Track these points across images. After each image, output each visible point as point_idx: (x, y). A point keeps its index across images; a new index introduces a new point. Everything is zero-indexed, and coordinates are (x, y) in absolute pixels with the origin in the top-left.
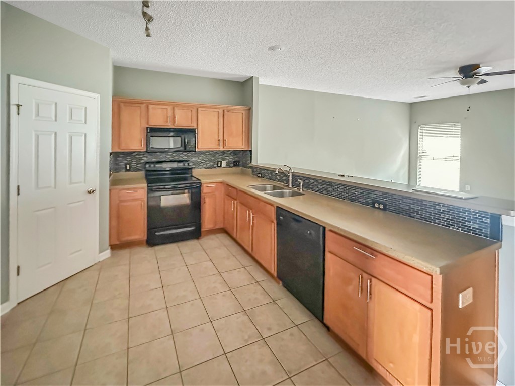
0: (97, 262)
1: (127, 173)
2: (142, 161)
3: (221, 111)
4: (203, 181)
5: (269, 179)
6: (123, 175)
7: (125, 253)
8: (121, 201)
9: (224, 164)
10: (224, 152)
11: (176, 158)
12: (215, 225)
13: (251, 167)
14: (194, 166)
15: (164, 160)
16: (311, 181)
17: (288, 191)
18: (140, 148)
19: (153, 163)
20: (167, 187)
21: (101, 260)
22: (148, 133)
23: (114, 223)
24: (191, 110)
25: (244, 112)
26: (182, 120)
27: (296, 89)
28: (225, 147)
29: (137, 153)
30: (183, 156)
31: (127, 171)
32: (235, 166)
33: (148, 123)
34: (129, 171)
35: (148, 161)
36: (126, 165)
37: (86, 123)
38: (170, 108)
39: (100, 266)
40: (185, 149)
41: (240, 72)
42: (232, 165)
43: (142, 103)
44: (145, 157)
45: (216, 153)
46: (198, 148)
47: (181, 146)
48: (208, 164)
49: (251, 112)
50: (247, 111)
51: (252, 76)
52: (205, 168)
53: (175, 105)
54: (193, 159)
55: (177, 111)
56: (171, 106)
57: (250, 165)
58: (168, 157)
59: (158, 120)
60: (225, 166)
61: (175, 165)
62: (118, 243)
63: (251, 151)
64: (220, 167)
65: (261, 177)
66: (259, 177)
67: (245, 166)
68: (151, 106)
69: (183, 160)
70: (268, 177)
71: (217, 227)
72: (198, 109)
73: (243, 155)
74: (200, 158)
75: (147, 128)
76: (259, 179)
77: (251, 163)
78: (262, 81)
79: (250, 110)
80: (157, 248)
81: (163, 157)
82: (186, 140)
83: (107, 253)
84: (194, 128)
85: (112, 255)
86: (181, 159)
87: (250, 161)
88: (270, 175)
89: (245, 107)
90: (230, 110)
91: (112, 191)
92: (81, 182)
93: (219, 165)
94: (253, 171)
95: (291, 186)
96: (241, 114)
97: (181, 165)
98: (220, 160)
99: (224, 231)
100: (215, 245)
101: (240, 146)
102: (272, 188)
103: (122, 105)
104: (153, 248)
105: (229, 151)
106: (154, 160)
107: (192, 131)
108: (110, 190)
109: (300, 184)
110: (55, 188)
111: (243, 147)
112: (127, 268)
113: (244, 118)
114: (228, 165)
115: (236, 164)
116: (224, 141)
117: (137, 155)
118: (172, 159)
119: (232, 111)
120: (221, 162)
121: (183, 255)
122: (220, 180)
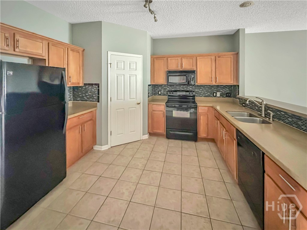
0: (142, 139)
1: (159, 96)
2: (167, 90)
3: (213, 58)
4: (198, 105)
5: (250, 108)
6: (157, 97)
7: (155, 139)
8: (153, 111)
9: (218, 94)
10: (218, 86)
11: (185, 89)
12: (208, 136)
13: (239, 98)
14: (197, 95)
15: (178, 90)
16: (282, 113)
17: (258, 119)
18: (164, 82)
19: (172, 91)
20: (176, 106)
21: (144, 139)
22: (167, 74)
23: (150, 121)
24: (193, 59)
25: (232, 57)
26: (186, 66)
27: (288, 31)
28: (217, 83)
29: (164, 85)
30: (190, 88)
31: (159, 95)
32: (227, 96)
33: (168, 68)
34: (160, 95)
35: (169, 90)
36: (159, 91)
37: (136, 70)
38: (179, 59)
39: (142, 142)
40: (188, 83)
41: (228, 27)
42: (225, 96)
43: (165, 57)
44: (168, 87)
45: (211, 87)
46: (197, 82)
47: (186, 82)
48: (206, 94)
49: (238, 55)
50: (235, 56)
51: (238, 28)
52: (205, 96)
53: (183, 57)
54: (196, 90)
55: (183, 60)
56: (181, 57)
57: (238, 96)
58: (181, 88)
59: (173, 67)
60: (219, 96)
61: (184, 93)
62: (152, 132)
63: (238, 86)
64: (216, 96)
65: (245, 106)
66: (243, 106)
67: (235, 97)
68: (169, 59)
69: (190, 90)
70: (249, 107)
71: (209, 137)
72: (197, 58)
73: (234, 88)
74: (201, 90)
75: (167, 71)
76: (244, 108)
77: (239, 95)
78: (247, 31)
79: (237, 54)
80: (170, 140)
81: (178, 88)
82: (189, 78)
83: (146, 137)
84: (195, 70)
85: (149, 138)
86: (188, 90)
87: (237, 94)
88: (251, 105)
89: (233, 53)
90: (220, 56)
91: (149, 105)
92: (134, 99)
93: (215, 95)
94: (240, 101)
95: (263, 116)
96: (230, 58)
97: (188, 93)
98: (215, 91)
99: (213, 140)
100: (204, 148)
101: (230, 81)
102: (249, 116)
103: (155, 59)
104: (169, 140)
105: (223, 85)
106: (173, 90)
107: (193, 72)
108: (148, 104)
109: (270, 114)
110: (124, 100)
111: (232, 82)
112: (153, 146)
113: (232, 61)
114: (222, 95)
115: (228, 95)
116: (216, 78)
117: (164, 86)
118: (183, 89)
119: (221, 57)
120: (216, 93)
121: (183, 148)
122: (211, 105)
